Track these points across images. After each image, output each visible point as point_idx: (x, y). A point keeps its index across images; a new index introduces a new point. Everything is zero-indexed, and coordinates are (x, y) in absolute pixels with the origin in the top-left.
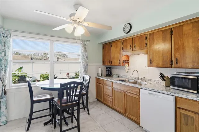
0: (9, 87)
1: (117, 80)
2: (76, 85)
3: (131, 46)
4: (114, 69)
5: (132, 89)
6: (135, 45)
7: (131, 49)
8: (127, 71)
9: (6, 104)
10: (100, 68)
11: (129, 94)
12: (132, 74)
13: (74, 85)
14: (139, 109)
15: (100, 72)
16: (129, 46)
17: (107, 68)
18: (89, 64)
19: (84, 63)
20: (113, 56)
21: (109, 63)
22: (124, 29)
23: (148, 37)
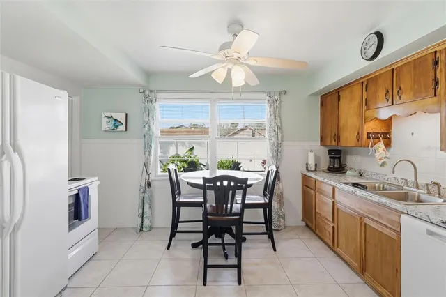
0: (155, 176)
1: (347, 184)
2: (232, 184)
3: (388, 92)
4: (351, 154)
5: (379, 212)
6: (400, 89)
7: (388, 100)
8: (380, 162)
9: (150, 201)
10: (311, 151)
11: (374, 225)
12: (392, 170)
13: (229, 184)
14: (398, 271)
15: (311, 162)
16: (382, 93)
17: (330, 152)
18: (285, 143)
19: (272, 141)
20: (342, 122)
21: (333, 142)
22: (364, 49)
23: (442, 57)
